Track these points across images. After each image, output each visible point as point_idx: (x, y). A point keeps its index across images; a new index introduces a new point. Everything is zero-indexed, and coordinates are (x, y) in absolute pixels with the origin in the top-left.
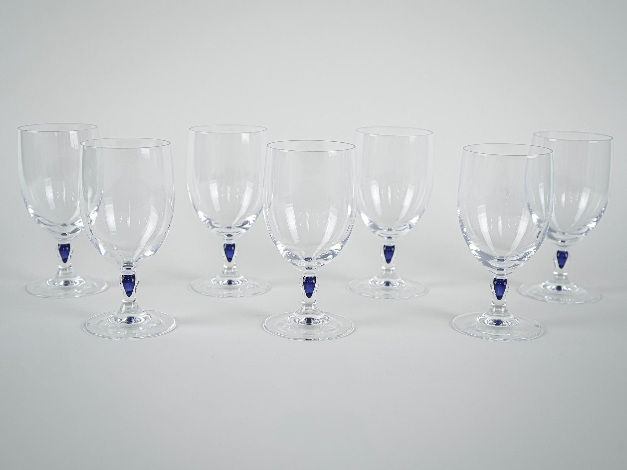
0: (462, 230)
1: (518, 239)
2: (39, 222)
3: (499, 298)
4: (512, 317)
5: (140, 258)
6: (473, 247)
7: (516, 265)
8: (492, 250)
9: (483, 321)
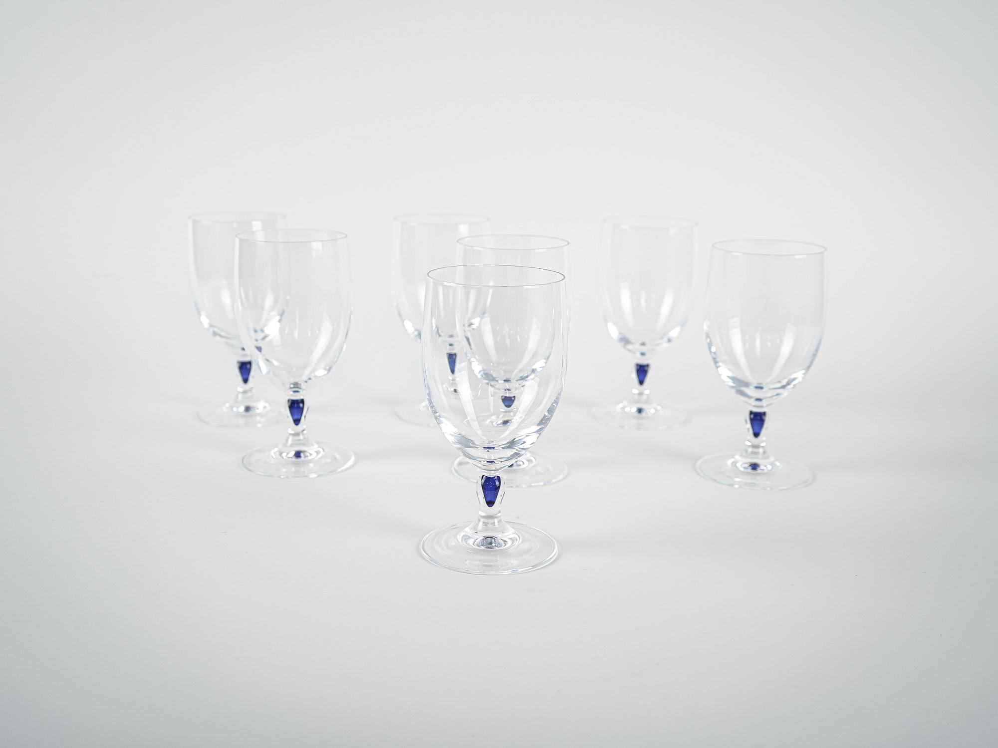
0: (710, 349)
1: (782, 360)
2: (215, 334)
3: (756, 435)
4: (772, 459)
5: (310, 379)
6: (725, 372)
7: (777, 395)
8: (748, 375)
9: (734, 464)
